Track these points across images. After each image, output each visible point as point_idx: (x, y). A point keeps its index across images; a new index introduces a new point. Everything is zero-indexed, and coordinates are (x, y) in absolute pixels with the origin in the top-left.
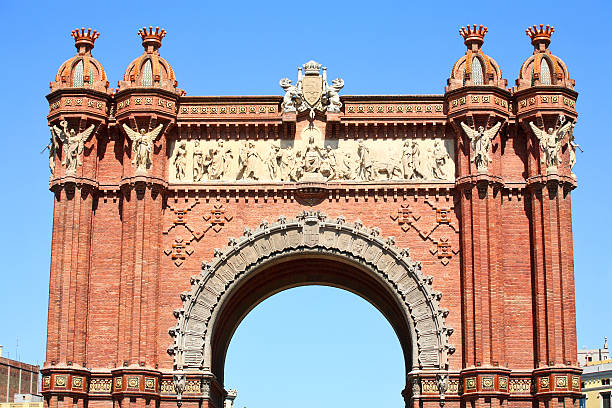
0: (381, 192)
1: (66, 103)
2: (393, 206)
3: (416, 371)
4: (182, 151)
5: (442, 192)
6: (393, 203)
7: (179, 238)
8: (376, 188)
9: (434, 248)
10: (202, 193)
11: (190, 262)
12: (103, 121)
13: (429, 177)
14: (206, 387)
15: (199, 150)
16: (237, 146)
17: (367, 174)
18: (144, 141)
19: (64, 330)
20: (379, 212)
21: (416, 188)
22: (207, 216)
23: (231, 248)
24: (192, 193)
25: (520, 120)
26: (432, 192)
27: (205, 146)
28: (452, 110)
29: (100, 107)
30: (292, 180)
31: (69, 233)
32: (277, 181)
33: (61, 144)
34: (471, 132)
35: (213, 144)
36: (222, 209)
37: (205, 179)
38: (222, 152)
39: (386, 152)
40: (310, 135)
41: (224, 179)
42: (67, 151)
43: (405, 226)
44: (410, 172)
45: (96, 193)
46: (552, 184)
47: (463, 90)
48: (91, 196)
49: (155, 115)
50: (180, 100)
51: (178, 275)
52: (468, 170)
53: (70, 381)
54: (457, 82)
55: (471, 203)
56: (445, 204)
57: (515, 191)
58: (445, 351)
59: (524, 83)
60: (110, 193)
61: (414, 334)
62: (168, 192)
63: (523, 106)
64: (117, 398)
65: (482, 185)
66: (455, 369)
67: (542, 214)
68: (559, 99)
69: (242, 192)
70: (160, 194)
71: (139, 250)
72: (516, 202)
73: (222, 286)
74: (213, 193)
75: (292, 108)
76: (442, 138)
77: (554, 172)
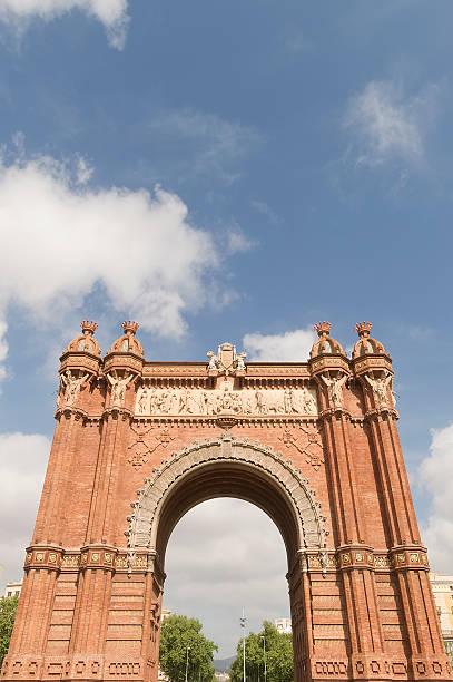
0: (272, 421)
1: (72, 360)
2: (279, 430)
3: (302, 550)
4: (144, 395)
5: (311, 421)
7: (139, 451)
8: (269, 419)
9: (309, 459)
10: (156, 421)
11: (146, 468)
12: (95, 374)
14: (151, 562)
15: (155, 394)
16: (179, 392)
17: (262, 410)
18: (120, 385)
19: (49, 515)
20: (271, 435)
21: (294, 419)
22: (158, 437)
23: (173, 458)
24: (149, 421)
25: (358, 376)
26: (305, 421)
27: (159, 392)
28: (314, 370)
29: (95, 364)
30: (214, 413)
31: (62, 445)
32: (205, 414)
34: (328, 381)
35: (164, 391)
36: (168, 433)
37: (158, 413)
38: (170, 396)
39: (274, 396)
40: (226, 385)
41: (170, 413)
42: (68, 390)
43: (289, 444)
44: (289, 409)
45: (86, 421)
46: (385, 414)
47: (321, 356)
48: (81, 420)
49: (129, 369)
50: (145, 364)
51: (136, 476)
52: (328, 405)
53: (47, 557)
54: (316, 354)
55: (331, 427)
56: (313, 430)
57: (359, 422)
58: (323, 535)
59: (358, 354)
60: (95, 420)
61: (299, 520)
62: (133, 421)
63: (359, 366)
64: (82, 571)
65: (338, 414)
66: (331, 548)
67: (379, 434)
68: (382, 362)
69: (182, 421)
70: (128, 421)
71: (110, 457)
72: (359, 429)
73: (166, 484)
74: (163, 421)
75: (215, 368)
76: (309, 389)
77: (385, 406)
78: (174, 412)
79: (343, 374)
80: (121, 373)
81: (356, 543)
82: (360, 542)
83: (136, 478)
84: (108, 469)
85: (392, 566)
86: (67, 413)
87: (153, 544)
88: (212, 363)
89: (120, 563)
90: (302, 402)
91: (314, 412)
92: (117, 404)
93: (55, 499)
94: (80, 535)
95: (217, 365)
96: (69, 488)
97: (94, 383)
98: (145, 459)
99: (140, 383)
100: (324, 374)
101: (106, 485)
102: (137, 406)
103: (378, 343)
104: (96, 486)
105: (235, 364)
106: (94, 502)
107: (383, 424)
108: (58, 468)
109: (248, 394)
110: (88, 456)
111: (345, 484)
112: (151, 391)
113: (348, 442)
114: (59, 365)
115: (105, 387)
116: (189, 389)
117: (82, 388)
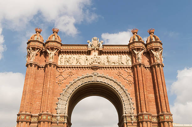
0: (113, 68)
1: (32, 44)
2: (116, 71)
3: (124, 115)
4: (62, 57)
5: (129, 68)
6: (116, 70)
7: (60, 79)
8: (112, 67)
9: (127, 82)
10: (67, 67)
11: (63, 85)
12: (42, 49)
13: (125, 64)
14: (66, 119)
15: (66, 57)
16: (76, 56)
17: (109, 63)
18: (52, 53)
19: (26, 102)
20: (113, 73)
21: (122, 67)
22: (68, 73)
23: (74, 81)
24: (64, 67)
25: (148, 50)
26: (126, 68)
27: (68, 56)
28: (131, 48)
29: (41, 45)
30: (90, 64)
31: (30, 76)
32: (86, 65)
33: (30, 54)
34: (136, 52)
35: (70, 56)
36: (72, 72)
37: (68, 64)
38: (72, 58)
39: (114, 58)
40: (95, 54)
41: (73, 64)
42: (31, 55)
43: (120, 76)
44: (120, 63)
45: (39, 67)
46: (158, 65)
47: (134, 42)
48: (37, 67)
49: (55, 47)
50: (62, 45)
51: (59, 88)
52: (136, 61)
53: (25, 117)
54: (132, 41)
55: (137, 70)
56: (130, 71)
57: (148, 68)
58: (132, 109)
59: (149, 42)
60: (42, 67)
61: (123, 104)
62: (58, 67)
63: (149, 46)
64: (39, 122)
65: (140, 65)
66: (135, 114)
67: (156, 72)
68: (158, 44)
69: (77, 68)
70: (56, 67)
71: (49, 81)
72: (148, 71)
73: (71, 91)
74: (70, 67)
75: (90, 47)
76: (128, 55)
77: (159, 62)
78: (74, 64)
79: (142, 49)
80: (52, 49)
81: (145, 112)
82: (147, 112)
83: (59, 89)
84: (48, 85)
85: (159, 120)
86: (31, 64)
87: (67, 112)
88: (89, 45)
89: (54, 120)
90: (126, 60)
91: (130, 64)
92: (51, 61)
93: (28, 96)
94: (38, 109)
95: (91, 46)
96: (33, 92)
97: (41, 53)
98: (63, 82)
99: (60, 53)
100: (135, 49)
101: (48, 91)
102: (59, 62)
103: (157, 37)
104: (44, 92)
105: (99, 46)
106: (43, 98)
107: (158, 69)
108: (28, 85)
109: (104, 57)
110: (40, 80)
111: (141, 91)
112: (65, 56)
113: (143, 75)
114: (27, 46)
115: (46, 54)
116: (80, 55)
117: (37, 55)
